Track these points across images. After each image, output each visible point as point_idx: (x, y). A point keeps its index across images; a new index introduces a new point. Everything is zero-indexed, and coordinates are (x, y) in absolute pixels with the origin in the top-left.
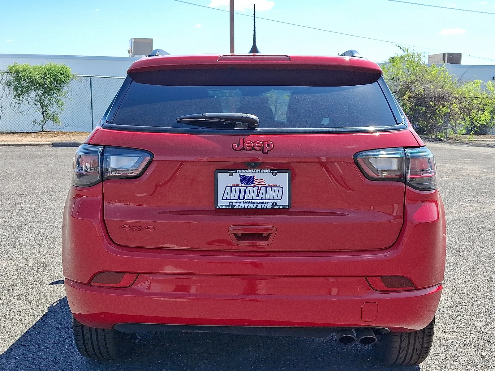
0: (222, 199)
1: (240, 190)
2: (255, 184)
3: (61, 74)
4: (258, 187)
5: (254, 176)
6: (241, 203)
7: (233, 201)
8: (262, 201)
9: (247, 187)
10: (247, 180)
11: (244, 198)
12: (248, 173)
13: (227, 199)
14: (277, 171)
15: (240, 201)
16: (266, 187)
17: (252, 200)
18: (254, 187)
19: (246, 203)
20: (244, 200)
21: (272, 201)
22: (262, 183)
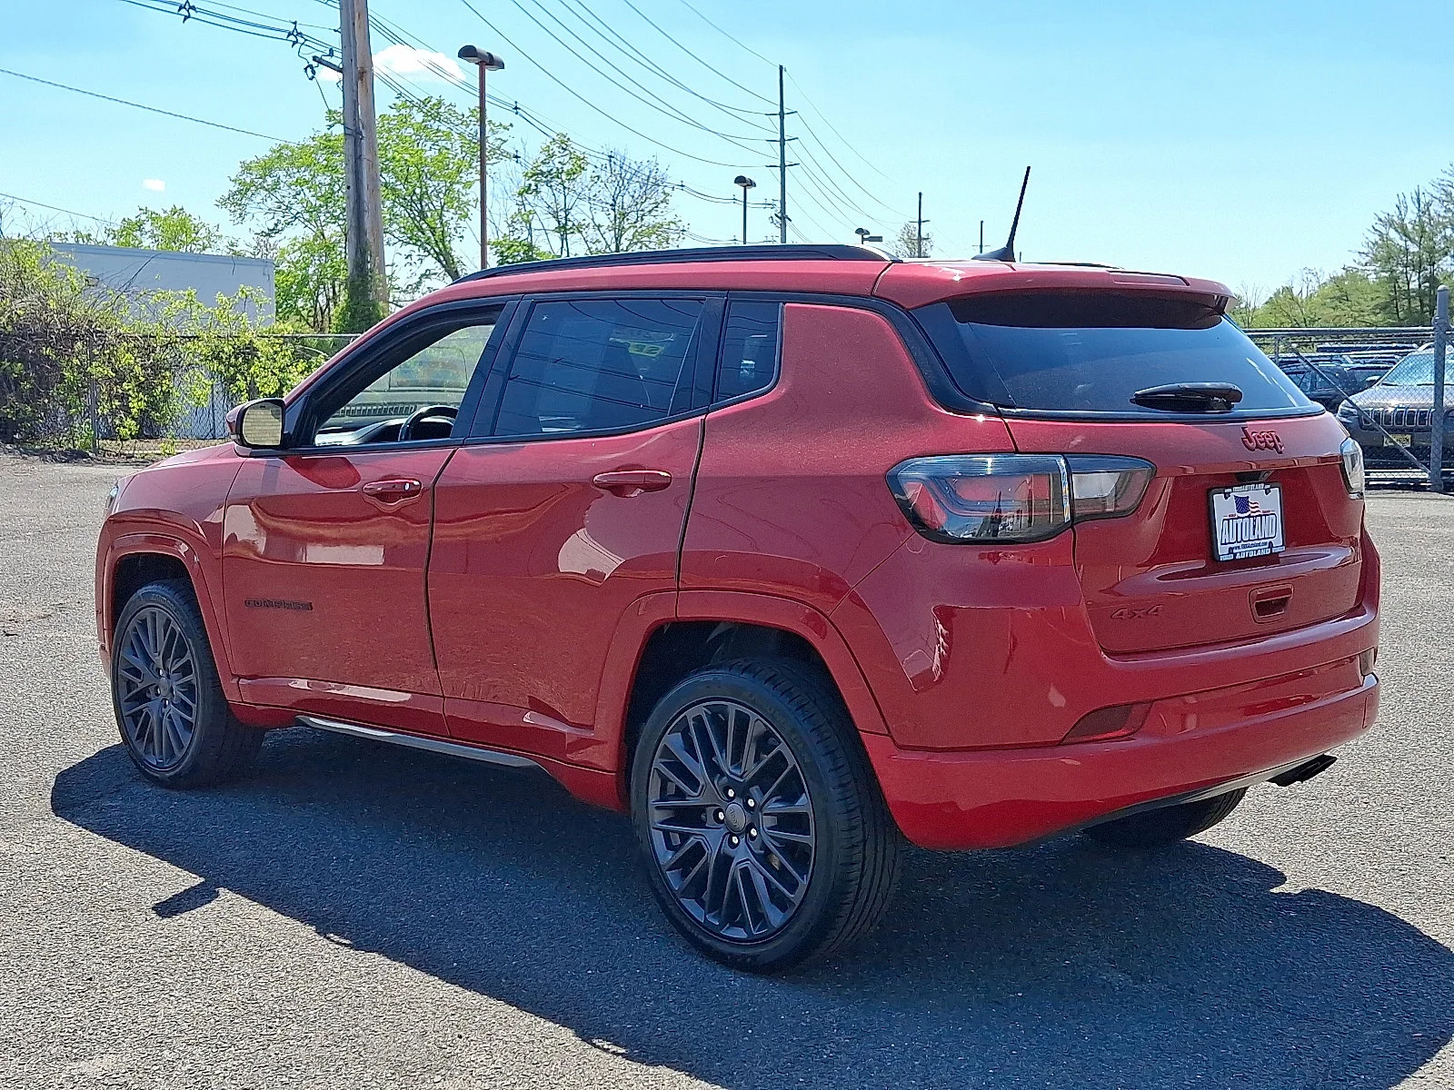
0: (1222, 544)
1: (1237, 524)
4: (1253, 517)
6: (1241, 547)
7: (1232, 546)
8: (1260, 542)
9: (1243, 518)
11: (1242, 539)
12: (1240, 492)
13: (1225, 544)
14: (1268, 486)
15: (1238, 544)
16: (1261, 516)
17: (1249, 540)
18: (1249, 516)
19: (1244, 547)
20: (1243, 543)
21: (1268, 541)
22: (1257, 509)
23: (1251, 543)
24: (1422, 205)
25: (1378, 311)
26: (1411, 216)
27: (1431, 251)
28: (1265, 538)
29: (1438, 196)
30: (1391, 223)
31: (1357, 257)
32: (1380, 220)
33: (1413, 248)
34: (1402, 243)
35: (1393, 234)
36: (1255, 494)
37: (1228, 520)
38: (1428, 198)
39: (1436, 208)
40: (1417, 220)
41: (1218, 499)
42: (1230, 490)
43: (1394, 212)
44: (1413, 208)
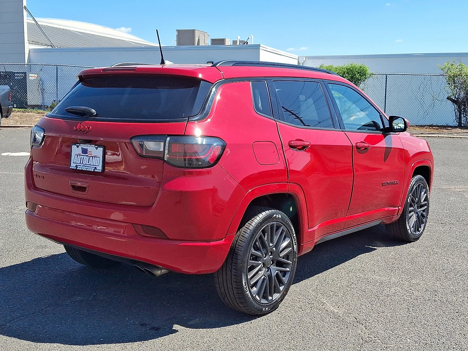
0: (73, 163)
1: (81, 157)
2: (87, 154)
3: (358, 73)
4: (89, 156)
5: (88, 149)
6: (81, 166)
7: (78, 164)
8: (90, 166)
9: (84, 156)
10: (85, 151)
11: (82, 163)
12: (85, 146)
13: (75, 163)
14: (97, 147)
15: (81, 165)
16: (93, 157)
17: (86, 164)
18: (87, 156)
19: (83, 166)
20: (83, 164)
21: (95, 166)
22: (91, 154)
23: (86, 165)
28: (93, 165)
36: (91, 148)
37: (78, 155)
41: (74, 147)
42: (79, 145)
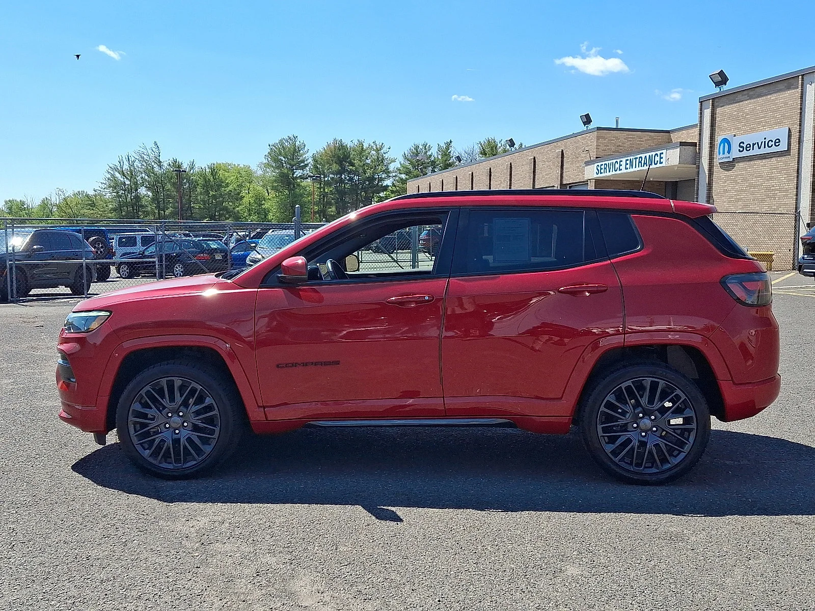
24: (131, 162)
25: (112, 212)
26: (126, 167)
27: (136, 184)
29: (138, 158)
30: (116, 169)
31: (100, 185)
32: (111, 168)
33: (128, 182)
34: (122, 179)
35: (117, 175)
38: (133, 159)
39: (137, 163)
40: (129, 169)
43: (118, 164)
44: (126, 163)
